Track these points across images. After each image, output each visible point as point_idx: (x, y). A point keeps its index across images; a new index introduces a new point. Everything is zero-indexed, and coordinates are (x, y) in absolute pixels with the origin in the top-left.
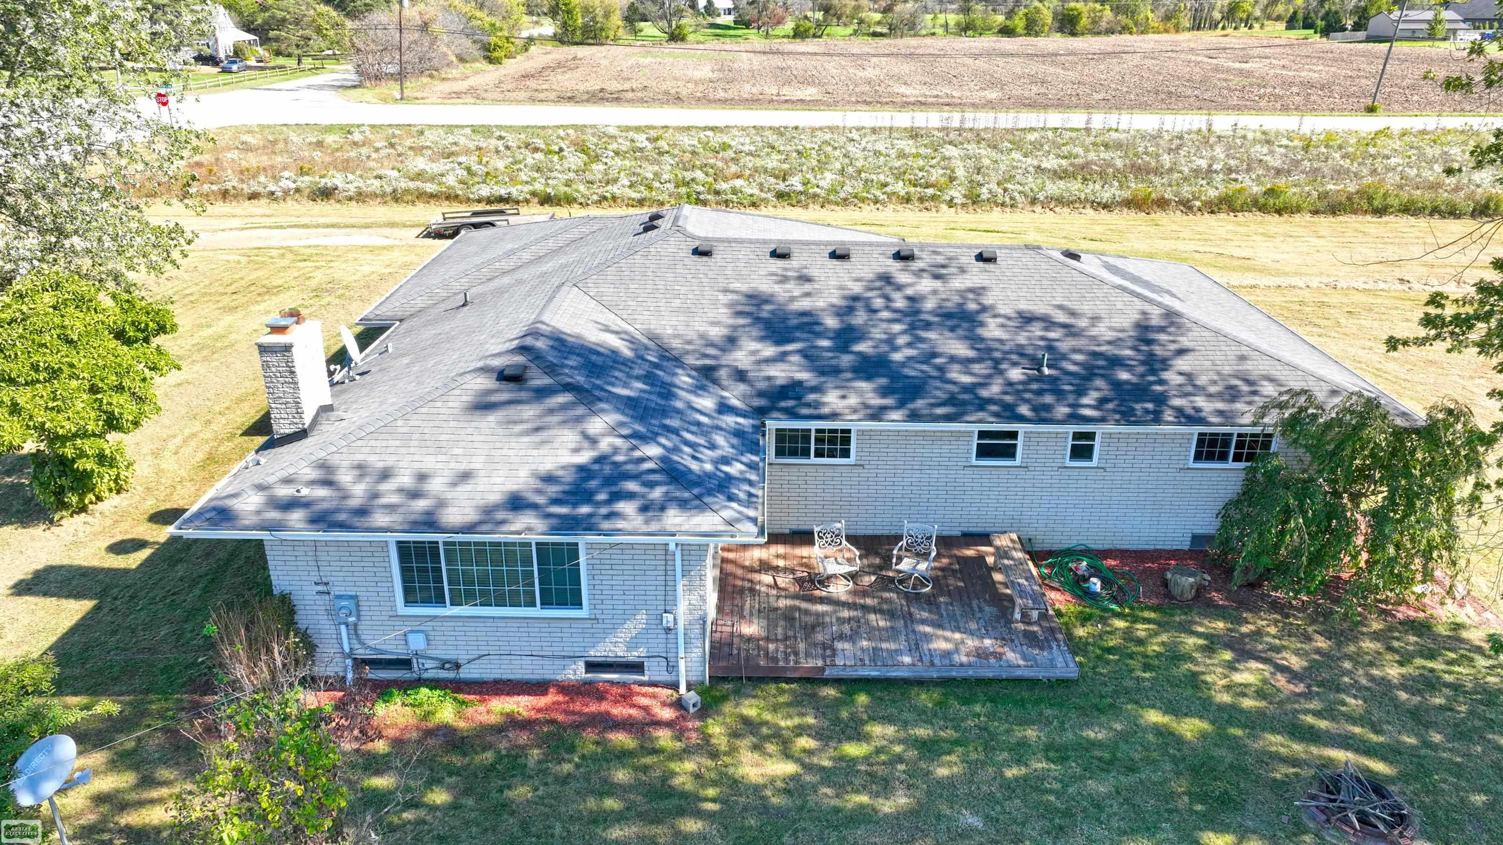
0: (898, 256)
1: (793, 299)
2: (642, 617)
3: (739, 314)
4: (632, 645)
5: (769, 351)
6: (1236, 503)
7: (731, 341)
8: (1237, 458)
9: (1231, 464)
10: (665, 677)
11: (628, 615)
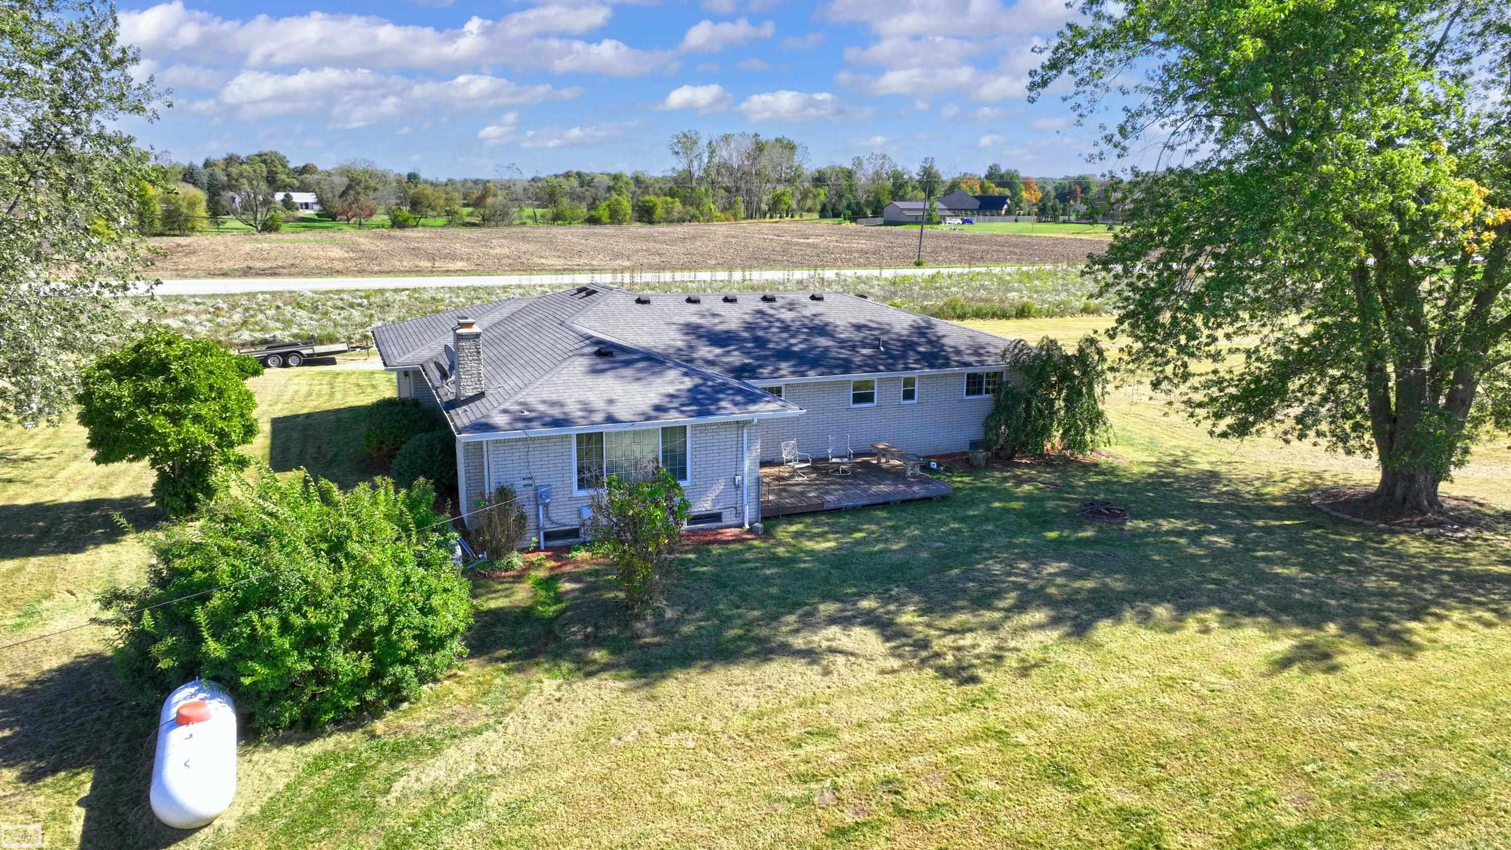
0: (765, 299)
1: (715, 325)
2: (722, 481)
3: (687, 334)
4: (716, 501)
5: (718, 351)
6: (990, 417)
7: (691, 347)
8: (987, 392)
9: (985, 396)
10: (735, 521)
11: (714, 481)
